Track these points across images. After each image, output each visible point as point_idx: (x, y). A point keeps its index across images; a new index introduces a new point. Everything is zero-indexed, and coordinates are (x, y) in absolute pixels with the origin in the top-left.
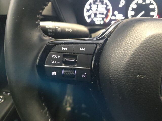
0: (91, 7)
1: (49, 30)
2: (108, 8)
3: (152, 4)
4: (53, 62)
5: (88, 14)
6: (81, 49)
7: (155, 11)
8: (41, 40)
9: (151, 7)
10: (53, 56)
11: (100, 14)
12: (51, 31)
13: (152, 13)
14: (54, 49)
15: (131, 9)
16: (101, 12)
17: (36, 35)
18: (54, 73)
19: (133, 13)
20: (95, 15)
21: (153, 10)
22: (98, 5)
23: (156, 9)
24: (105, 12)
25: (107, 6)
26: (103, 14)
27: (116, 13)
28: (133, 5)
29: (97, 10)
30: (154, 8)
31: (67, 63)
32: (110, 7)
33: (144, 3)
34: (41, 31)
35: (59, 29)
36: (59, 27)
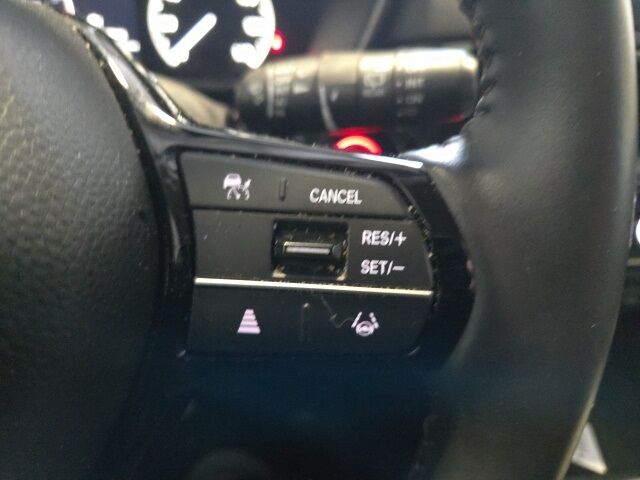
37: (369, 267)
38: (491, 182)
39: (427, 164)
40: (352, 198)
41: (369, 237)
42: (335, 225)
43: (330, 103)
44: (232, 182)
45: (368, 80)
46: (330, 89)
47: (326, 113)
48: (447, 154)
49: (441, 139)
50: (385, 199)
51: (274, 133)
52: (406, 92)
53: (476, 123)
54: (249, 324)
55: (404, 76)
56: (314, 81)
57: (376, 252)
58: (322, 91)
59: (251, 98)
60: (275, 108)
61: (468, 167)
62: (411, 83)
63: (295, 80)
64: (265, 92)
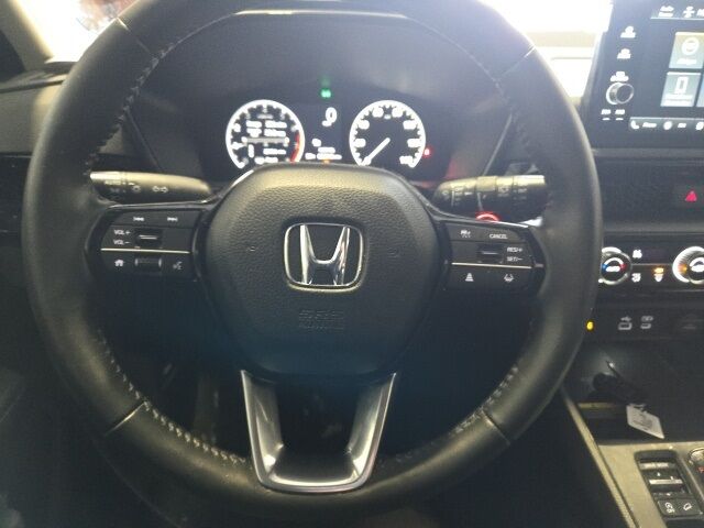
0: (244, 128)
1: (112, 190)
2: (294, 129)
3: (409, 118)
4: (116, 242)
5: (237, 146)
6: (169, 219)
7: (418, 137)
8: (93, 205)
9: (408, 125)
10: (117, 232)
11: (272, 146)
12: (117, 190)
13: (412, 143)
14: (120, 220)
15: (356, 133)
16: (276, 141)
17: (82, 198)
18: (119, 263)
19: (362, 143)
20: (259, 150)
21: (414, 134)
22: (263, 121)
23: (422, 132)
24: (286, 141)
25: (290, 123)
26: (279, 146)
27: (316, 142)
28: (360, 123)
29: (262, 135)
30: (416, 130)
31: (144, 244)
32: (298, 127)
33: (388, 117)
34: (94, 190)
35: (137, 187)
36: (136, 183)
37: (510, 259)
38: (550, 232)
39: (530, 226)
40: (504, 237)
41: (510, 249)
42: (499, 245)
43: (482, 200)
44: (464, 232)
45: (500, 189)
46: (482, 193)
47: (480, 204)
48: (536, 222)
49: (534, 218)
50: (516, 237)
51: (452, 212)
52: (519, 195)
53: (547, 212)
54: (469, 278)
55: (518, 187)
56: (474, 190)
57: (512, 254)
58: (478, 194)
59: (443, 197)
60: (455, 202)
61: (542, 228)
62: (521, 191)
63: (466, 190)
64: (450, 194)
